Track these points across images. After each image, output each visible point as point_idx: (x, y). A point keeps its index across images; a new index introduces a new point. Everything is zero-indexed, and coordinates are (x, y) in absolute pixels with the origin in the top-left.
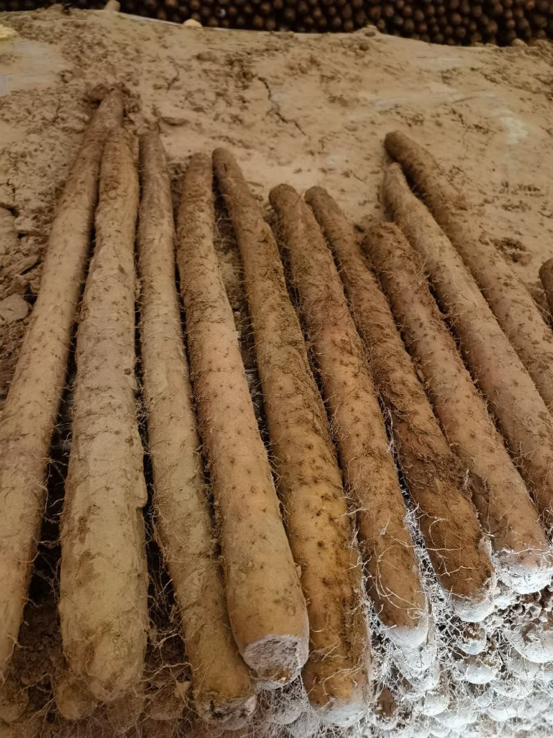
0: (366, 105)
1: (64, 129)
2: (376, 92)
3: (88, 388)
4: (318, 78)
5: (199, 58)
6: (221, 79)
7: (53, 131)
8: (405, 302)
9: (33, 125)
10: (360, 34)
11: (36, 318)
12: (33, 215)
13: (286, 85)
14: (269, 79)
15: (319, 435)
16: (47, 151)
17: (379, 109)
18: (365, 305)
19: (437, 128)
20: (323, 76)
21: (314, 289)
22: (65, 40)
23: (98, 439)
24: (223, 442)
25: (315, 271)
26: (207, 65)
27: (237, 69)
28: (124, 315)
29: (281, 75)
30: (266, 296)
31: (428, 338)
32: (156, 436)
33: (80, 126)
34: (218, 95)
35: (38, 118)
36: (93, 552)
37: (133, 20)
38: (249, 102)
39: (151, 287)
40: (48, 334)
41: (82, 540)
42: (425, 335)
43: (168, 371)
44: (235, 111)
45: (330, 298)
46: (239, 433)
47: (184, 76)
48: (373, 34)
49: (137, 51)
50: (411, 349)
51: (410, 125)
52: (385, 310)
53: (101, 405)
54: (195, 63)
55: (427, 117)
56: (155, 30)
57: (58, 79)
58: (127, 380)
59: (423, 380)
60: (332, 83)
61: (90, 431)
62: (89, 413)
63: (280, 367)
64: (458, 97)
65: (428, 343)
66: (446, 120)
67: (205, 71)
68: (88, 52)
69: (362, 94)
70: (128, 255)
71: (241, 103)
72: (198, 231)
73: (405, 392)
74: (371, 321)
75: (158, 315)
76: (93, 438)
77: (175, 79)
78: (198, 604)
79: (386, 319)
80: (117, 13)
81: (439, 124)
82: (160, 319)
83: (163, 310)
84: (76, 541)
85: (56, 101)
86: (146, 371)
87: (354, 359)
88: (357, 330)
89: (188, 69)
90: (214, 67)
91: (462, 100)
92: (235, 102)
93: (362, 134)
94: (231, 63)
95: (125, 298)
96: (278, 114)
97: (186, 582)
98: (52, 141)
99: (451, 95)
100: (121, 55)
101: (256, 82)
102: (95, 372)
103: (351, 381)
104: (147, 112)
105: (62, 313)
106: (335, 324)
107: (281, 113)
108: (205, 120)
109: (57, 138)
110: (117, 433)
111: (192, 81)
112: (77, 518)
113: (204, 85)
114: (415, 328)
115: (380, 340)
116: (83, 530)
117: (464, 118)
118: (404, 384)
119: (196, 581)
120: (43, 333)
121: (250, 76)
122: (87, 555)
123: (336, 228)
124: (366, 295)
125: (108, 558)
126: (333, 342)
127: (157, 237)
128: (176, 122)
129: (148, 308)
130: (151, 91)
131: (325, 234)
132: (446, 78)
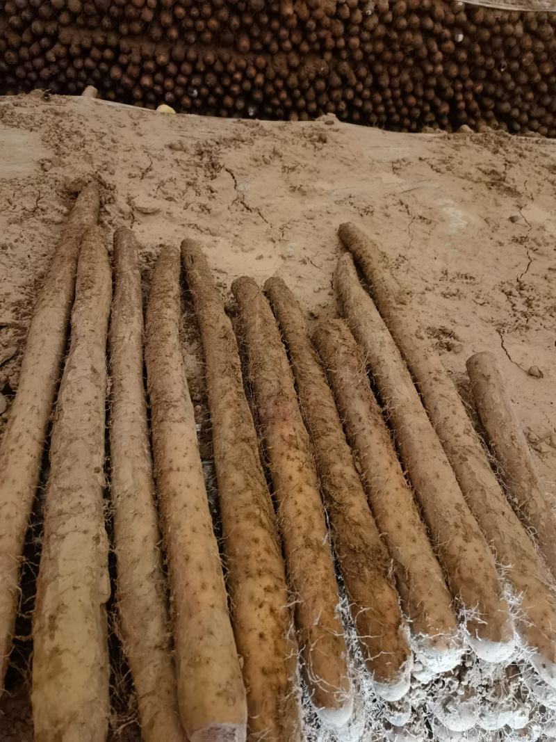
0: (322, 194)
1: (43, 220)
2: (332, 182)
3: (60, 488)
4: (280, 169)
5: (171, 147)
6: (192, 169)
7: (33, 222)
8: (347, 397)
9: (14, 215)
10: (319, 123)
11: (14, 418)
12: (13, 308)
13: (251, 175)
14: (235, 171)
15: (265, 529)
16: (28, 241)
17: (335, 198)
18: (313, 399)
19: (386, 219)
20: (284, 167)
21: (268, 385)
22: (45, 128)
23: (67, 538)
24: (180, 540)
25: (269, 366)
26: (178, 155)
27: (206, 159)
28: (96, 414)
29: (245, 166)
30: (225, 393)
31: (366, 431)
32: (121, 533)
33: (58, 218)
34: (189, 184)
35: (19, 208)
36: (62, 648)
37: (109, 106)
38: (216, 192)
39: (120, 385)
40: (25, 434)
41: (52, 637)
42: (364, 429)
43: (134, 470)
44: (203, 200)
45: (281, 393)
46: (194, 531)
47: (157, 165)
48: (332, 123)
49: (113, 141)
50: (350, 441)
51: (361, 215)
52: (329, 404)
53: (72, 504)
54: (167, 152)
55: (377, 208)
56: (131, 117)
57: (38, 167)
58: (96, 479)
59: (360, 471)
60: (293, 174)
61: (61, 531)
62: (61, 513)
63: (234, 464)
64: (406, 188)
65: (365, 438)
66: (394, 211)
67: (177, 161)
68: (67, 141)
69: (319, 185)
70: (100, 353)
71: (209, 193)
72: (165, 328)
73: (343, 484)
74: (316, 415)
75: (126, 414)
76: (63, 537)
77: (149, 169)
78: (153, 693)
79: (330, 413)
80: (94, 99)
81: (387, 216)
82: (129, 417)
83: (131, 409)
84: (47, 638)
85: (36, 192)
86: (114, 468)
87: (299, 454)
88: (305, 423)
89: (161, 159)
90: (185, 157)
91: (409, 191)
92: (204, 191)
93: (319, 223)
94: (201, 153)
95: (96, 398)
96: (243, 203)
97: (143, 673)
98: (32, 232)
99: (400, 185)
100: (98, 145)
101: (223, 173)
102: (67, 472)
103: (296, 476)
104: (122, 202)
105: (38, 413)
106: (285, 420)
107: (245, 202)
108: (176, 209)
109: (36, 229)
110: (85, 532)
111: (164, 171)
112: (47, 615)
113: (175, 173)
114: (355, 421)
115: (324, 434)
116: (53, 627)
117: (409, 209)
118: (342, 477)
119: (152, 673)
120: (20, 434)
121: (218, 166)
122: (56, 651)
123: (290, 321)
124: (313, 389)
125: (75, 655)
126: (282, 436)
127: (127, 335)
128: (149, 211)
129: (118, 405)
130: (127, 180)
131: (280, 327)
132: (395, 168)
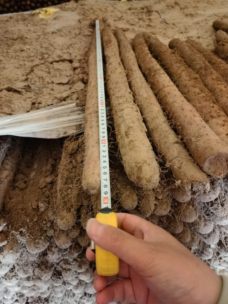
0: (202, 15)
1: (84, 36)
2: (205, 11)
4: (179, 9)
5: (130, 9)
6: (140, 14)
7: (80, 37)
12: (79, 61)
13: (166, 12)
14: (159, 11)
22: (78, 10)
27: (145, 10)
29: (164, 9)
32: (146, 111)
34: (139, 19)
35: (73, 34)
38: (152, 20)
39: (131, 70)
44: (147, 23)
47: (125, 16)
49: (106, 10)
54: (128, 11)
57: (78, 22)
60: (185, 10)
67: (133, 13)
68: (87, 12)
69: (198, 12)
71: (149, 21)
89: (126, 13)
90: (136, 11)
93: (202, 24)
95: (123, 72)
96: (165, 22)
98: (80, 40)
100: (100, 12)
104: (113, 27)
108: (136, 28)
121: (151, 11)
128: (125, 29)
129: (132, 76)
130: (113, 22)
